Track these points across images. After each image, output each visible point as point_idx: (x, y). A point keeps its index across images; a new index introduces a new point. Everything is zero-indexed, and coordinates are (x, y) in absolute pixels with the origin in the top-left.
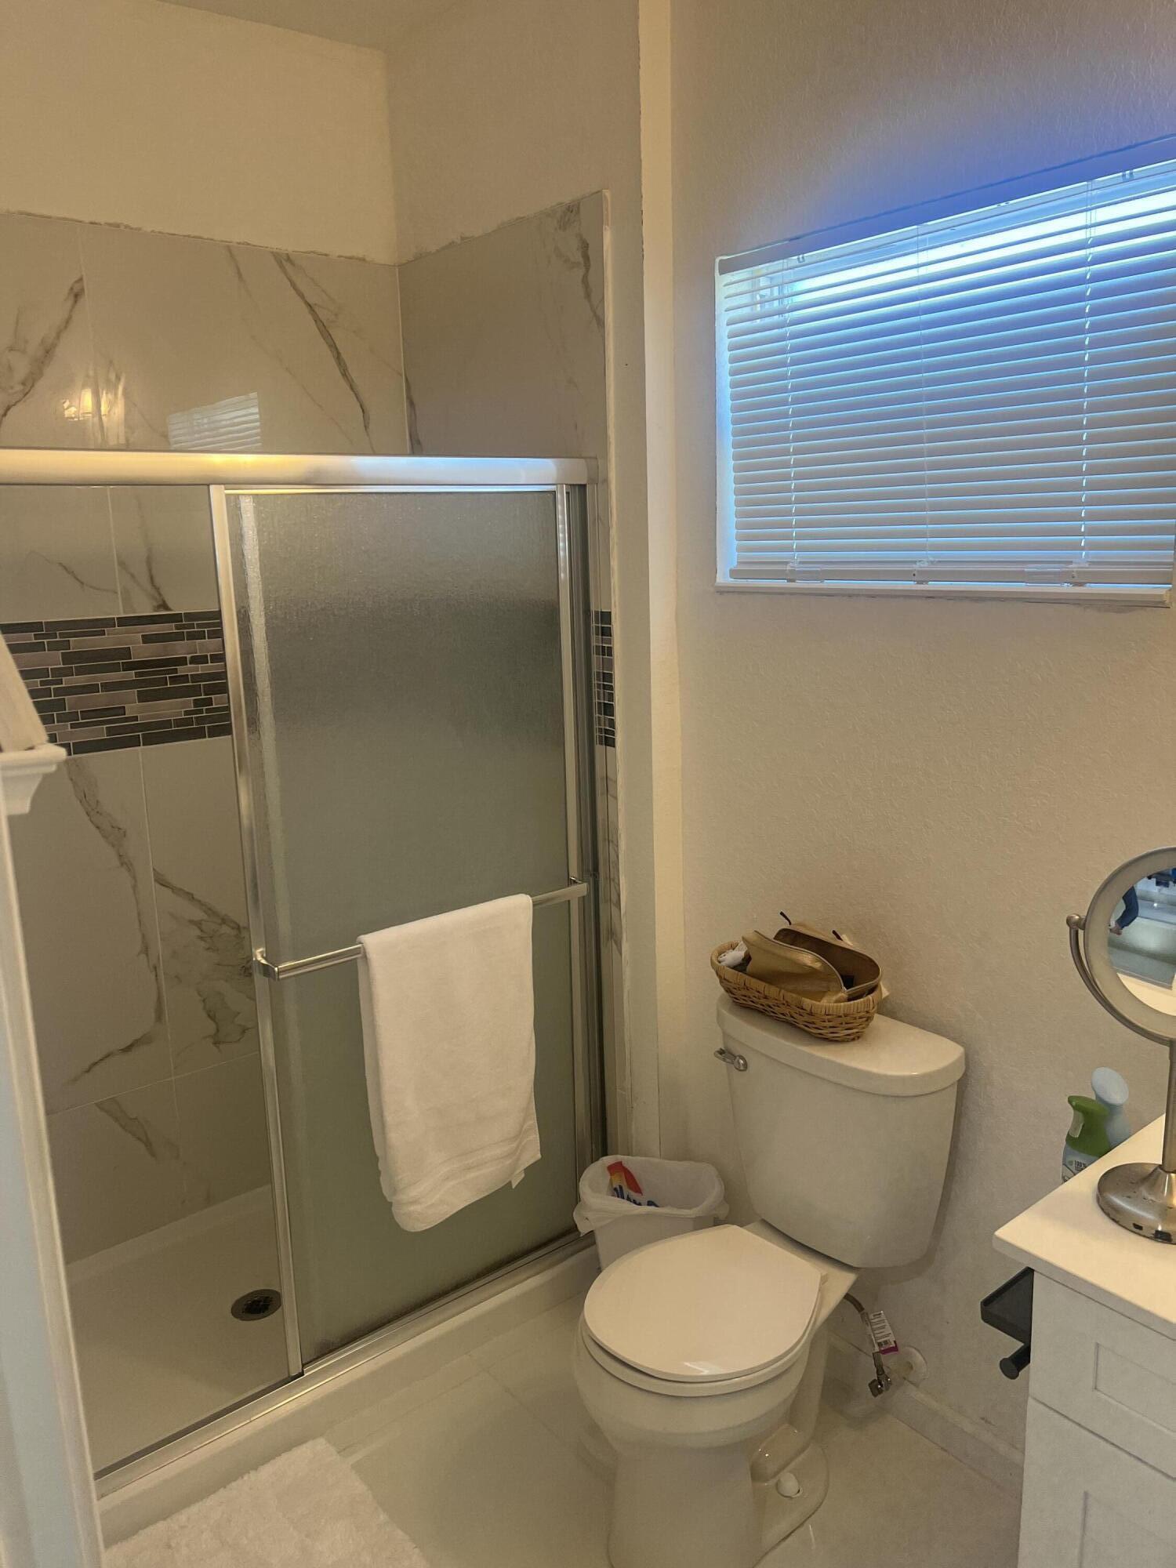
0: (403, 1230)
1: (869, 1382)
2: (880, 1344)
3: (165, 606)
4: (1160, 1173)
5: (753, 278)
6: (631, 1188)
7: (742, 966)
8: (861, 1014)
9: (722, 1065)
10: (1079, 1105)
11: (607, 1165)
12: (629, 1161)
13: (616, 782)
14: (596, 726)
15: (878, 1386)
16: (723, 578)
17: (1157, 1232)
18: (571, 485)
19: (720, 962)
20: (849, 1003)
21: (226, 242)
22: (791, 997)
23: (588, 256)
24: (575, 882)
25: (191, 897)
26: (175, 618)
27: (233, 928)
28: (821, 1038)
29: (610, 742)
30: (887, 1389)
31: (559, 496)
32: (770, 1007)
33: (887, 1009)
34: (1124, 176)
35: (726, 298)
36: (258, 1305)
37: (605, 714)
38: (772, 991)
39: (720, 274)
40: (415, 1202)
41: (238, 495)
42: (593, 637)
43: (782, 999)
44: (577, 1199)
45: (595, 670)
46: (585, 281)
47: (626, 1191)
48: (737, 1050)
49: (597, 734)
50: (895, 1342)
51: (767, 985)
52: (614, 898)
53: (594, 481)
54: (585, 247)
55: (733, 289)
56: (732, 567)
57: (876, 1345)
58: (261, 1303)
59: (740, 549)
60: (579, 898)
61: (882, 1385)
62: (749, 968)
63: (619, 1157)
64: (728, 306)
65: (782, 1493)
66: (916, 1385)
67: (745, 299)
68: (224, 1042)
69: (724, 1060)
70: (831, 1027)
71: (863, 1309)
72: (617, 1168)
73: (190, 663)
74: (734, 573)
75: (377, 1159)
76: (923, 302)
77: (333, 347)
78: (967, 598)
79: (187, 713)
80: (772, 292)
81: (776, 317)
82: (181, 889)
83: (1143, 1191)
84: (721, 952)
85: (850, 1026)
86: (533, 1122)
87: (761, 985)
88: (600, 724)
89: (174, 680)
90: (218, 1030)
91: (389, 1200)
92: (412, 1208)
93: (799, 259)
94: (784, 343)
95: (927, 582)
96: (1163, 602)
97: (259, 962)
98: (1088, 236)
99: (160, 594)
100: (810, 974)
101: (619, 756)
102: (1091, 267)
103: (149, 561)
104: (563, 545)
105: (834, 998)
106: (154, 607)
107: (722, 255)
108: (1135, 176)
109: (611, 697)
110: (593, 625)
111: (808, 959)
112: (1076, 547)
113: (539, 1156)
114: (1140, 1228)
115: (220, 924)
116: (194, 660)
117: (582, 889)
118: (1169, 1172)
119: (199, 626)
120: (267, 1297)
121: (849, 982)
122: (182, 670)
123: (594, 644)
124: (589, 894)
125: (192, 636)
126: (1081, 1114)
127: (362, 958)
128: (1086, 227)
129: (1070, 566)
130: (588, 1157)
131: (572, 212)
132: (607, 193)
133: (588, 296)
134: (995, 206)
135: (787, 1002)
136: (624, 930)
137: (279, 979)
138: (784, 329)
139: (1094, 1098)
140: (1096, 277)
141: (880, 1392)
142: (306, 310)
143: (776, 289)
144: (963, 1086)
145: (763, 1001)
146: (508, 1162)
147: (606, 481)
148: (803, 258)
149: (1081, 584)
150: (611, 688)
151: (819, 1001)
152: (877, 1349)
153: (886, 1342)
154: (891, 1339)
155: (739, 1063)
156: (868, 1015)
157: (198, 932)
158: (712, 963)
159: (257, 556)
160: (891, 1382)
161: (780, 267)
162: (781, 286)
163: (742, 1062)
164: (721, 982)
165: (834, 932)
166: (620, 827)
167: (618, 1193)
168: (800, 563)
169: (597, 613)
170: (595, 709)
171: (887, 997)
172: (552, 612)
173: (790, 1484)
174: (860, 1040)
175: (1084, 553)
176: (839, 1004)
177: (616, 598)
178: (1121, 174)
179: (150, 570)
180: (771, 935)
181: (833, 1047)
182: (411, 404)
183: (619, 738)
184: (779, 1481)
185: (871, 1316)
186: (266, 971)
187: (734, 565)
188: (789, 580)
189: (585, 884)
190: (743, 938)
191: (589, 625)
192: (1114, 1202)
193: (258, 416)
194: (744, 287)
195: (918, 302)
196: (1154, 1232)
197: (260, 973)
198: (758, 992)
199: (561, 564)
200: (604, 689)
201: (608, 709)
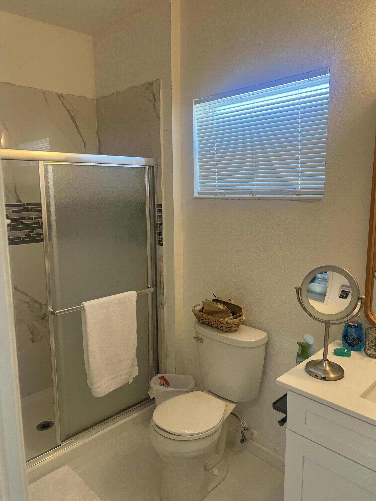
0: (95, 397)
1: (240, 440)
2: (243, 428)
3: (20, 201)
4: (323, 361)
5: (204, 106)
6: (166, 384)
7: (201, 311)
8: (238, 323)
9: (195, 341)
10: (300, 344)
11: (159, 377)
12: (165, 376)
13: (163, 256)
14: (157, 240)
15: (243, 441)
16: (196, 194)
17: (322, 377)
18: (149, 166)
19: (195, 310)
20: (234, 320)
21: (43, 90)
22: (216, 319)
23: (155, 98)
24: (150, 288)
25: (26, 294)
26: (23, 205)
27: (39, 304)
28: (225, 331)
29: (161, 244)
30: (245, 442)
31: (146, 168)
32: (210, 322)
33: (244, 323)
34: (309, 80)
35: (196, 111)
36: (45, 426)
37: (160, 236)
38: (211, 317)
39: (195, 104)
40: (98, 387)
41: (47, 164)
42: (156, 212)
43: (213, 319)
44: (149, 387)
45: (156, 222)
46: (154, 105)
47: (165, 385)
48: (200, 336)
49: (157, 242)
50: (248, 427)
51: (209, 315)
52: (162, 293)
53: (157, 165)
54: (154, 95)
55: (198, 109)
56: (198, 191)
57: (242, 428)
58: (46, 425)
59: (201, 186)
60: (151, 292)
61: (244, 441)
62: (204, 311)
63: (163, 375)
64: (197, 114)
65: (213, 474)
66: (254, 440)
67: (202, 112)
68: (35, 341)
69: (196, 340)
70: (228, 327)
71: (238, 417)
72: (162, 378)
73: (27, 219)
74: (199, 193)
75: (86, 374)
76: (254, 114)
77: (75, 123)
78: (266, 199)
79: (26, 235)
80: (210, 110)
81: (211, 118)
82: (22, 292)
83: (319, 366)
84: (195, 307)
85: (233, 327)
86: (136, 363)
87: (207, 316)
88: (158, 239)
89: (22, 224)
90: (33, 337)
91: (90, 388)
92: (98, 390)
93: (218, 101)
94: (214, 125)
95: (255, 195)
96: (322, 200)
97: (50, 310)
98: (299, 96)
99: (18, 198)
100: (222, 311)
101: (164, 248)
102: (300, 105)
103: (15, 187)
104: (147, 185)
105: (229, 319)
106: (16, 201)
107: (195, 99)
108: (312, 80)
109: (162, 230)
110: (156, 208)
111: (221, 307)
112: (298, 184)
113: (138, 374)
114: (317, 376)
115: (35, 303)
116: (29, 218)
117: (152, 289)
118: (325, 361)
119: (31, 208)
120: (48, 423)
121: (233, 314)
122: (24, 222)
123: (156, 214)
124: (154, 291)
125: (28, 211)
126: (301, 347)
127: (82, 309)
128: (299, 94)
129: (296, 190)
130: (153, 375)
131: (150, 85)
132: (161, 80)
133: (155, 110)
134: (273, 87)
135: (215, 320)
136: (165, 302)
137: (56, 316)
138: (213, 121)
139: (304, 342)
140: (302, 108)
141: (243, 442)
142: (67, 112)
143: (211, 109)
144: (267, 345)
145: (208, 321)
146: (128, 375)
147: (160, 165)
148: (219, 100)
149: (299, 195)
150: (162, 228)
151: (225, 320)
152: (242, 429)
153: (245, 427)
154: (247, 426)
155: (200, 340)
156: (239, 324)
157: (28, 306)
158: (192, 310)
159: (53, 183)
160: (246, 439)
161: (212, 103)
162: (212, 108)
163: (201, 340)
164: (195, 316)
165: (229, 299)
166: (164, 270)
167: (163, 385)
168: (218, 190)
169: (157, 205)
170: (157, 234)
171: (245, 319)
172: (144, 205)
173: (216, 472)
174: (237, 331)
175: (300, 186)
176: (231, 320)
177: (163, 200)
178: (308, 79)
179: (15, 190)
180: (211, 301)
181: (229, 334)
182: (99, 141)
183: (164, 243)
184: (213, 471)
185: (241, 420)
186: (53, 313)
187: (199, 191)
188: (215, 195)
189: (153, 288)
190: (202, 302)
191: (155, 209)
192: (310, 370)
193: (49, 145)
194: (202, 108)
195: (252, 114)
196: (321, 377)
197: (50, 314)
198: (207, 318)
199: (147, 191)
200: (159, 228)
201: (161, 234)
